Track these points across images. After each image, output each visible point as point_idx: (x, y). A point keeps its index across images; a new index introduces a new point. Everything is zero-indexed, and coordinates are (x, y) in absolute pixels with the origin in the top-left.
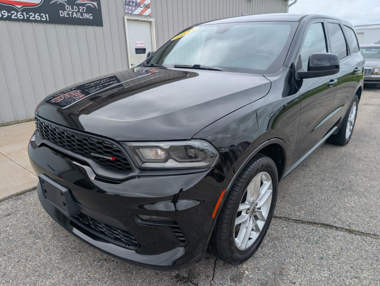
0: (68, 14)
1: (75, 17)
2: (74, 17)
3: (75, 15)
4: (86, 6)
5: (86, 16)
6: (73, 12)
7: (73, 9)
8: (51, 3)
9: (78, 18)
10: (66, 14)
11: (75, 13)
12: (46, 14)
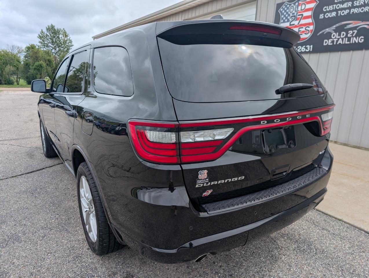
0: (333, 42)
1: (340, 44)
2: (338, 43)
3: (340, 41)
4: (357, 29)
5: (355, 40)
6: (339, 39)
7: (339, 35)
8: (318, 34)
9: (343, 44)
10: (330, 42)
11: (340, 39)
12: (311, 45)
